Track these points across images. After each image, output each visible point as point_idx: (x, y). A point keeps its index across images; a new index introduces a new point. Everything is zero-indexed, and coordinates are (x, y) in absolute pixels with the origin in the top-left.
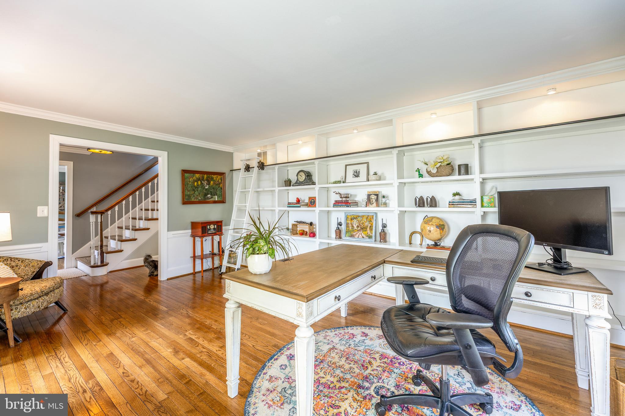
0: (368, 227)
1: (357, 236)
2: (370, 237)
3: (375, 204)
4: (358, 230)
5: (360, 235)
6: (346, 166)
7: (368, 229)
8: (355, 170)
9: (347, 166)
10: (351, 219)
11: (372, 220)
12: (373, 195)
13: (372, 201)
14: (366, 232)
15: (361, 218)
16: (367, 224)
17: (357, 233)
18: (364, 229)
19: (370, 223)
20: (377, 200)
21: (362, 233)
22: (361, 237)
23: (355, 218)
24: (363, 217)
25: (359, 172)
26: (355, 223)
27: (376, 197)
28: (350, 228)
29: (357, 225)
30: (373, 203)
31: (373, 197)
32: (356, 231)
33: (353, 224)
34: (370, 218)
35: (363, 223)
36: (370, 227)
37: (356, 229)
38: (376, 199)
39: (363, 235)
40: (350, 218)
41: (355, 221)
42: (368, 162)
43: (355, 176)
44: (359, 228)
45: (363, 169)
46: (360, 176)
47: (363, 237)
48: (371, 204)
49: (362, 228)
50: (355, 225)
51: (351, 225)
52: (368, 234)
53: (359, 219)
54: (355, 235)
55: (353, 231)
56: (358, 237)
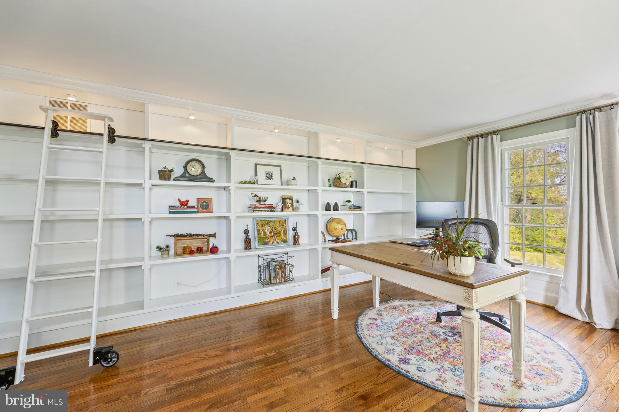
0: (281, 231)
1: (271, 242)
2: (285, 242)
3: (291, 208)
4: (272, 237)
5: (275, 242)
6: (256, 165)
7: (282, 233)
8: (267, 171)
9: (258, 166)
10: (262, 225)
11: (285, 225)
12: (288, 200)
13: (288, 205)
14: (280, 237)
15: (273, 223)
16: (280, 229)
17: (271, 240)
18: (277, 234)
19: (283, 228)
20: (292, 205)
21: (276, 239)
22: (276, 243)
23: (266, 224)
24: (275, 221)
25: (272, 174)
26: (267, 230)
27: (291, 201)
28: (262, 235)
29: (269, 231)
30: (289, 208)
31: (288, 201)
32: (270, 237)
33: (265, 230)
34: (283, 222)
35: (276, 228)
36: (284, 231)
37: (269, 235)
38: (291, 203)
39: (277, 241)
40: (260, 224)
41: (267, 226)
42: (281, 166)
43: (268, 177)
44: (272, 234)
45: (275, 172)
46: (274, 179)
47: (278, 243)
48: (287, 209)
49: (275, 234)
50: (268, 231)
51: (262, 232)
52: (282, 238)
53: (271, 224)
54: (269, 242)
55: (266, 238)
56: (273, 243)
